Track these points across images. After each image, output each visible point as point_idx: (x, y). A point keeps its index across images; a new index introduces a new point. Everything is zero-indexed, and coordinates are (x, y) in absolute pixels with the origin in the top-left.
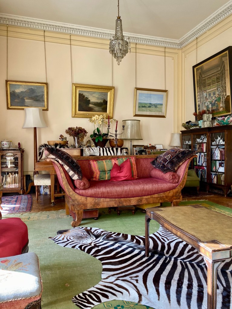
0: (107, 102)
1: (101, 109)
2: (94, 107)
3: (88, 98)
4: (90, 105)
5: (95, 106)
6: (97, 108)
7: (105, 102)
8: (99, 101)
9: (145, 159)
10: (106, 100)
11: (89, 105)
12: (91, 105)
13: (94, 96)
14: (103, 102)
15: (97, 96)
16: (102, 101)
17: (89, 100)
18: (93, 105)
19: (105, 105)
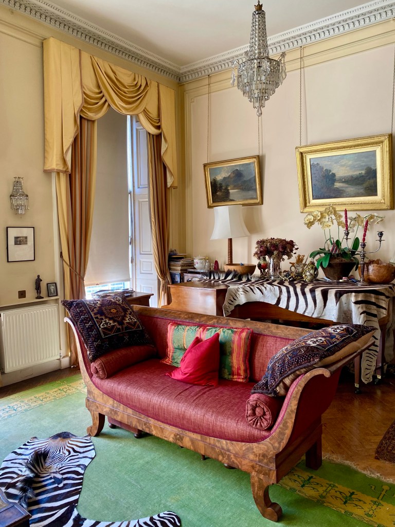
0: (375, 172)
1: (362, 191)
2: (347, 187)
3: (330, 171)
4: (335, 184)
5: (347, 185)
6: (351, 189)
7: (372, 173)
8: (356, 173)
9: (280, 338)
10: (373, 168)
11: (333, 184)
12: (337, 185)
13: (343, 163)
14: (365, 173)
15: (350, 163)
16: (363, 172)
17: (334, 175)
18: (343, 182)
19: (372, 181)
